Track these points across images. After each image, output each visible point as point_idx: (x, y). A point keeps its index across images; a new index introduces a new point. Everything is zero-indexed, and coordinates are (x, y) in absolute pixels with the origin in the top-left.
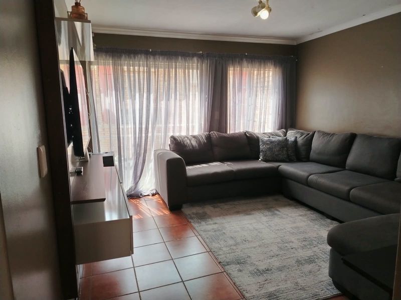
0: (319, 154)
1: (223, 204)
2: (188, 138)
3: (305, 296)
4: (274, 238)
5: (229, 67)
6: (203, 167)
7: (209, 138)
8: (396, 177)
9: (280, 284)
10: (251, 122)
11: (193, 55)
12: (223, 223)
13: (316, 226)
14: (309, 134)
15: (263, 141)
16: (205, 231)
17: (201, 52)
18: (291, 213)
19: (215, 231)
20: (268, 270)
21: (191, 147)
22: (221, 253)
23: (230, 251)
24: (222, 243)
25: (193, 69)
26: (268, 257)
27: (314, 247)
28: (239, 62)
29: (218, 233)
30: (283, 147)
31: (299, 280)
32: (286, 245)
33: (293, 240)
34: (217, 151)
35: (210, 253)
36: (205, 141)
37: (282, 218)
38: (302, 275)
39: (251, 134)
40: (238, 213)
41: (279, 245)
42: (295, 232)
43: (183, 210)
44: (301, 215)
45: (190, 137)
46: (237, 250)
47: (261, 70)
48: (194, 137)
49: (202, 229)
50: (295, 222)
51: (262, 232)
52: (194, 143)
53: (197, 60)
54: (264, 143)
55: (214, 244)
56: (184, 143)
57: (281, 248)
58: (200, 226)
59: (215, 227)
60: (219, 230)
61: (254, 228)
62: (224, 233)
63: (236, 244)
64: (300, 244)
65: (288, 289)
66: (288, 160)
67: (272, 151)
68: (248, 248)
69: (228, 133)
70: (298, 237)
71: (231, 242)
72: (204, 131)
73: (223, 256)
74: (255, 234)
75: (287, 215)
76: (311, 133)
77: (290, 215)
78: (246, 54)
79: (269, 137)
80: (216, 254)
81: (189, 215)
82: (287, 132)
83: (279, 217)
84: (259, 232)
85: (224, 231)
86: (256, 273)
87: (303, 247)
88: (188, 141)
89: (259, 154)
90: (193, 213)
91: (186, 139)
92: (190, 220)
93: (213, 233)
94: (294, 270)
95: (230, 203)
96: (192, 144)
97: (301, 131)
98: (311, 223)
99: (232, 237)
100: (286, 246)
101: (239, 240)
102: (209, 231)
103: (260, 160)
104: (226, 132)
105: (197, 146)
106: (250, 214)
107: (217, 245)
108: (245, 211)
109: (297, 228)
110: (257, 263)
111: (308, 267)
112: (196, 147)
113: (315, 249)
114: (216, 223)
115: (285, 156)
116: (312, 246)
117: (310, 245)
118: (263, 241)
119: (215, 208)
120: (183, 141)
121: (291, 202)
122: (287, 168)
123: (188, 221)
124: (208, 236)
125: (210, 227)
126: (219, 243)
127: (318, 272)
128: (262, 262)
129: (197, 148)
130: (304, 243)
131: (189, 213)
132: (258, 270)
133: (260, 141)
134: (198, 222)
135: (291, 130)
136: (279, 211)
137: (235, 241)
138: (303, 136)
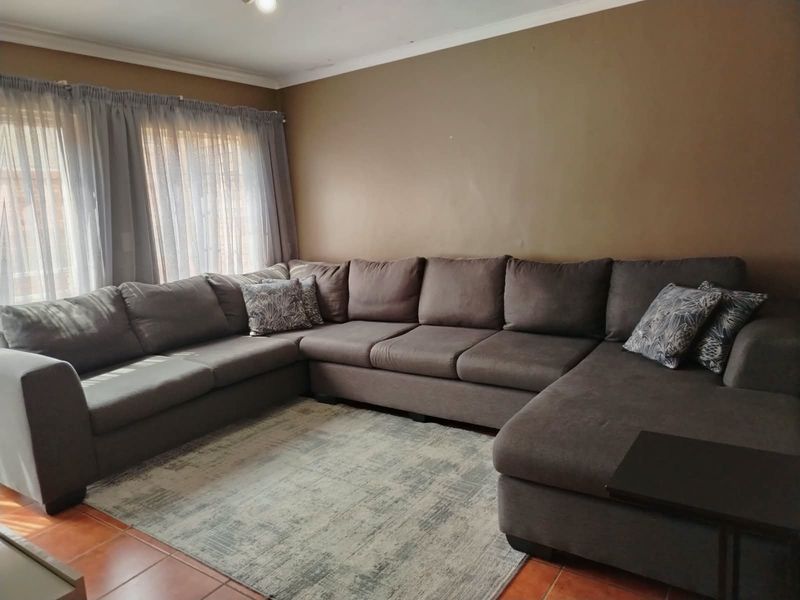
0: (368, 303)
1: (191, 455)
2: (58, 307)
3: (479, 590)
4: (352, 493)
5: (144, 127)
6: (122, 375)
7: (119, 299)
8: (505, 323)
9: (423, 588)
10: (211, 253)
11: (43, 88)
12: (220, 501)
13: (408, 442)
14: (339, 268)
15: (250, 292)
16: (186, 535)
17: (65, 83)
18: (350, 430)
19: (213, 526)
20: (381, 569)
21: (74, 331)
22: (259, 573)
23: (278, 560)
24: (246, 547)
25: (45, 124)
26: (364, 540)
27: (430, 483)
28: (165, 115)
29: (221, 528)
30: (295, 300)
31: (450, 562)
32: (381, 498)
33: (387, 482)
34: (145, 329)
35: (231, 584)
36: (112, 309)
37: (338, 445)
38: (447, 549)
39: (219, 280)
40: (241, 463)
41: (370, 504)
42: (379, 466)
43: (89, 501)
44: (369, 430)
45: (65, 305)
46: (292, 551)
47: (217, 138)
48: (76, 302)
49: (177, 533)
50: (367, 447)
51: (319, 490)
52: (80, 317)
53: (54, 101)
54: (255, 296)
55: (227, 558)
56: (50, 322)
57: (376, 510)
58: (165, 528)
59: (206, 514)
60: (221, 520)
61: (298, 486)
62: (239, 523)
63: (283, 537)
64: (404, 488)
65: (444, 591)
66: (309, 325)
67: (275, 311)
68: (313, 536)
69: (162, 282)
70: (391, 475)
71: (267, 538)
72: (100, 284)
73: (268, 580)
74: (309, 499)
75: (346, 436)
76: (343, 267)
77: (350, 434)
78: (181, 98)
79: (260, 282)
80: (248, 583)
81: (117, 508)
82: (289, 269)
83: (332, 445)
84: (314, 491)
85: (235, 518)
86: (362, 585)
87: (413, 490)
88: (62, 315)
89: (248, 322)
90: (127, 501)
91: (54, 309)
92: (128, 522)
93: (213, 533)
94: (427, 545)
95: (212, 446)
96: (74, 322)
97: (320, 263)
98: (396, 440)
99: (263, 526)
100: (384, 502)
101: (283, 527)
102: (196, 531)
103: (252, 333)
104: (156, 281)
105: (91, 324)
106: (271, 459)
107: (238, 559)
108: (256, 455)
109: (378, 456)
110: (351, 563)
111: (448, 529)
112: (89, 328)
113: (434, 487)
114: (204, 506)
115: (304, 317)
116: (426, 484)
117: (420, 482)
118: (335, 508)
119: (176, 470)
120: (46, 317)
121: (336, 408)
122: (317, 340)
123: (124, 527)
124: (201, 545)
125: (193, 521)
126: (238, 551)
127: (469, 531)
128: (360, 554)
129: (94, 329)
130: (409, 483)
131: (116, 504)
132: (362, 577)
133: (244, 293)
134: (155, 519)
135: (296, 264)
136: (326, 433)
137: (275, 531)
138: (329, 273)
